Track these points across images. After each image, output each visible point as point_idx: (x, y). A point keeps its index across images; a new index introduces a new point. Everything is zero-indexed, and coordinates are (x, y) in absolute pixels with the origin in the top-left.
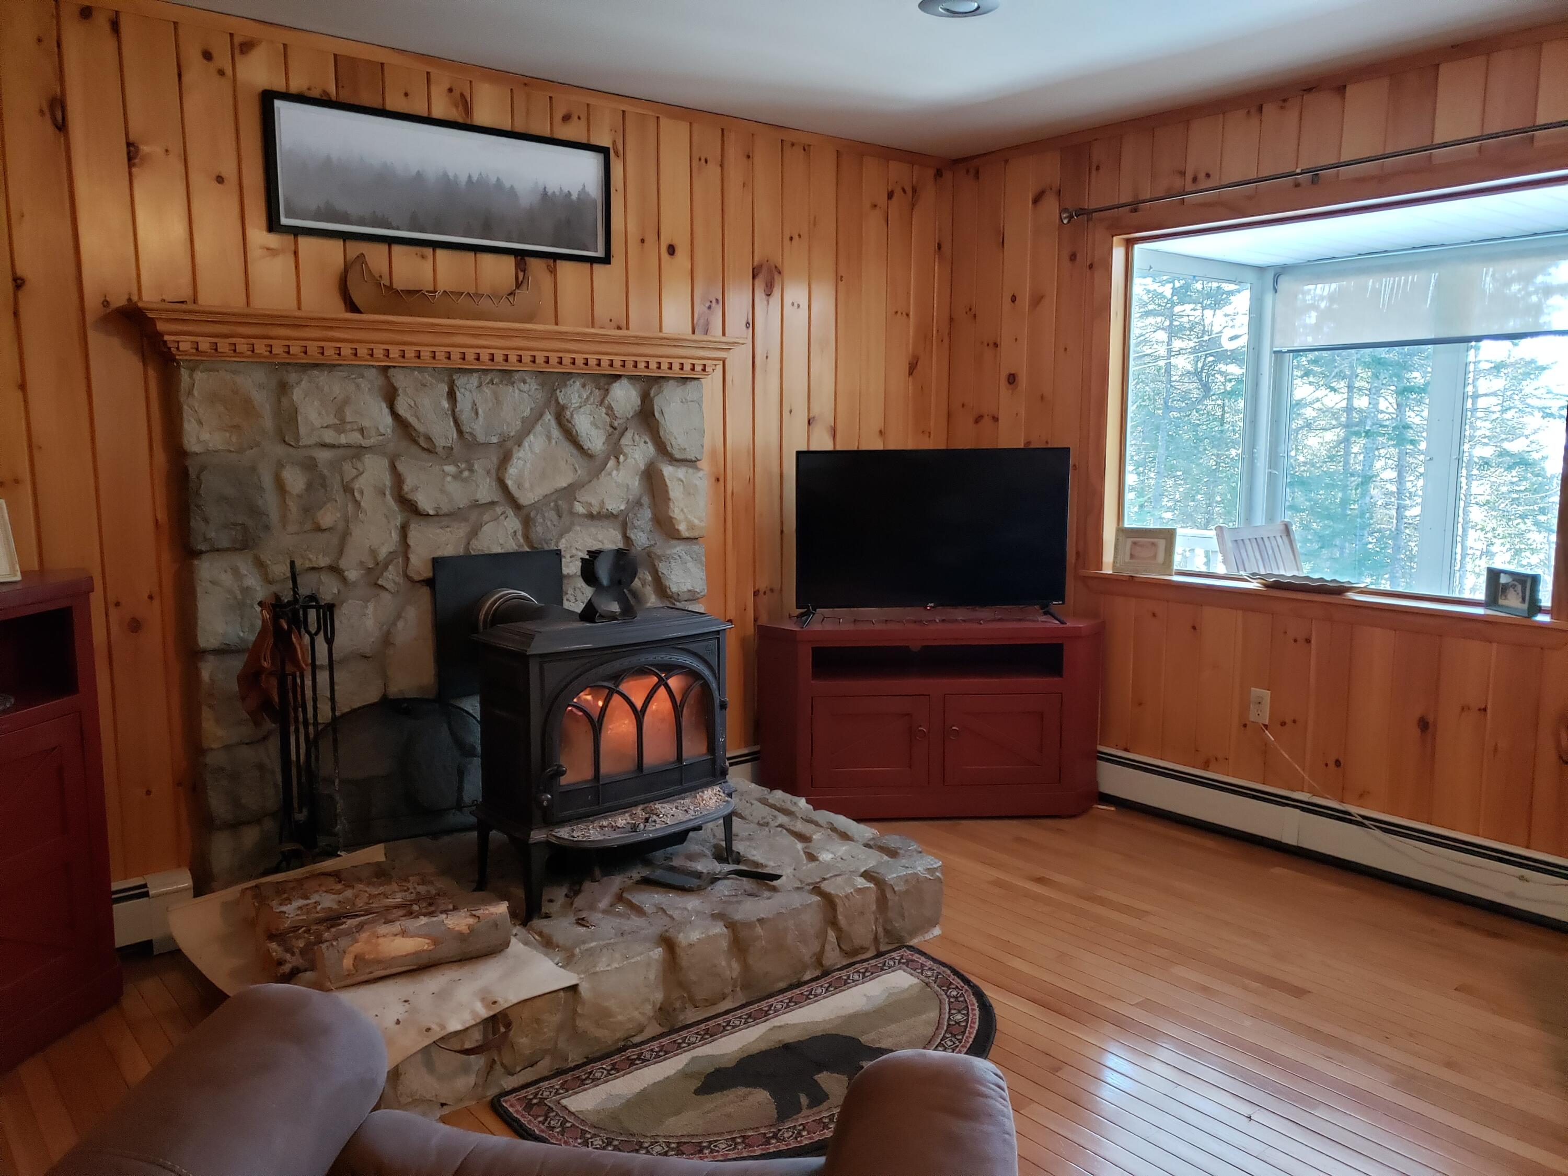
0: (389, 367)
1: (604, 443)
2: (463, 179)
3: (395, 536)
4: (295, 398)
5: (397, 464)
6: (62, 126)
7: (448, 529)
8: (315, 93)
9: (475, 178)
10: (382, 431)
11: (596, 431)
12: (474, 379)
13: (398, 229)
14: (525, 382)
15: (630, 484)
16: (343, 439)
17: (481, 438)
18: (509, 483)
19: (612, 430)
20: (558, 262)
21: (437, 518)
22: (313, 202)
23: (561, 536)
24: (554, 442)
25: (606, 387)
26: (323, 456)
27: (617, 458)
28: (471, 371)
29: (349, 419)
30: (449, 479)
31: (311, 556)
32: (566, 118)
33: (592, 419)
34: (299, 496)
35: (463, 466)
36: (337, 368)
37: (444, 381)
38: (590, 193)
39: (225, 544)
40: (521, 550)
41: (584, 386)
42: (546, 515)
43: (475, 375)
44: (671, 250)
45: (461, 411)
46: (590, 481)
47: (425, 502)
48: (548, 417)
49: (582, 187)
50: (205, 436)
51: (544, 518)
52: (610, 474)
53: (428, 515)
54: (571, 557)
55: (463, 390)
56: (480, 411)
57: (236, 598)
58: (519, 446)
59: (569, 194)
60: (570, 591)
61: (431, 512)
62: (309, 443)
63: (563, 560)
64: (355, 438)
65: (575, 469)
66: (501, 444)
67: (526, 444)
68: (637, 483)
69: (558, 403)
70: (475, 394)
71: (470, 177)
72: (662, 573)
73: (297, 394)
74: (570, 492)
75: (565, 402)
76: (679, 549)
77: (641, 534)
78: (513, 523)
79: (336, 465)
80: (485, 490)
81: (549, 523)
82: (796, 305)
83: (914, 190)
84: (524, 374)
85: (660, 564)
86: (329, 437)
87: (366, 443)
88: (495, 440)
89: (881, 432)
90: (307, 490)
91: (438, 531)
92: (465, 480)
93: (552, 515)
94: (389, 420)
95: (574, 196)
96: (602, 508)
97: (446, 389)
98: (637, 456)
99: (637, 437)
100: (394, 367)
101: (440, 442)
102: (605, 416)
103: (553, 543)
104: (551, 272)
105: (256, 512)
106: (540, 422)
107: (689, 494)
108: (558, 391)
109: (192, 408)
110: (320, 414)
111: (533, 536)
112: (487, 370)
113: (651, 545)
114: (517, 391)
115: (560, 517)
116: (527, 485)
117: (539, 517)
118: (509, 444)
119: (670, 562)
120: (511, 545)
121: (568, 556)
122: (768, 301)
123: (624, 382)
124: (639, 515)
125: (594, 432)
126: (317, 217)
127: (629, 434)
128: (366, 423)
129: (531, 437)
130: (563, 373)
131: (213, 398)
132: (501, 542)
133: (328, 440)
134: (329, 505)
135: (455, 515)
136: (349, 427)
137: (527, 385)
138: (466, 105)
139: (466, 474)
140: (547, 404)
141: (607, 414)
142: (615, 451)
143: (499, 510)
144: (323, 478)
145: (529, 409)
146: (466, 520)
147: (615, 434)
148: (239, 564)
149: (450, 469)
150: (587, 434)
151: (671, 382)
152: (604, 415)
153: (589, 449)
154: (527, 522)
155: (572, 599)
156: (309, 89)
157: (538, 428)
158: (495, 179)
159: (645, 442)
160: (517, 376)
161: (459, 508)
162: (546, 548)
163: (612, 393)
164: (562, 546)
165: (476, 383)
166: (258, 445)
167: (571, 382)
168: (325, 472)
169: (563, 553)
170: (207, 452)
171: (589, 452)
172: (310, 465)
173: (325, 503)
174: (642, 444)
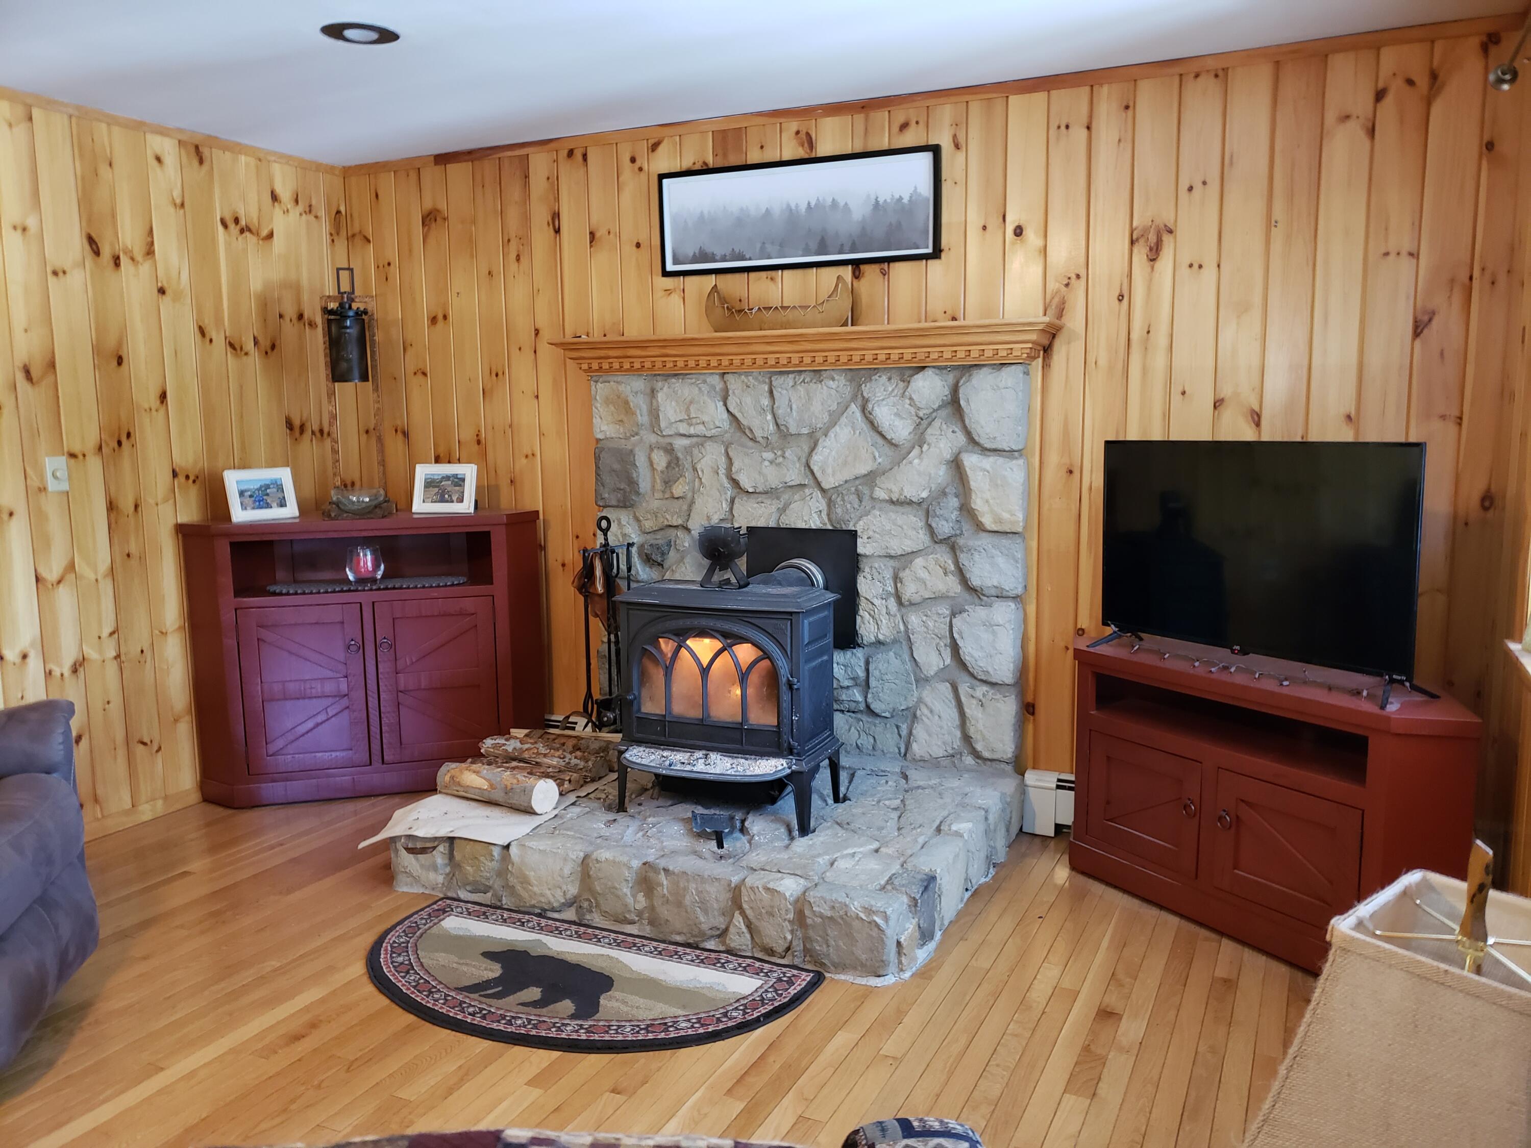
0: (725, 373)
1: (910, 433)
2: (803, 207)
3: (725, 506)
4: (659, 400)
5: (729, 450)
6: (557, 231)
7: (763, 505)
8: (697, 167)
9: (813, 204)
10: (718, 424)
11: (902, 422)
12: (790, 380)
13: (750, 259)
14: (833, 379)
15: (932, 472)
16: (692, 431)
17: (793, 430)
18: (815, 469)
19: (919, 420)
20: (892, 265)
21: (756, 495)
22: (690, 250)
23: (860, 518)
24: (858, 432)
25: (908, 379)
26: (680, 443)
27: (921, 447)
28: (788, 373)
29: (693, 415)
30: (767, 463)
31: (667, 516)
32: (904, 126)
33: (896, 410)
34: (662, 472)
35: (779, 453)
36: (688, 376)
37: (765, 383)
38: (922, 193)
39: (614, 503)
40: (824, 528)
41: (890, 379)
42: (846, 498)
43: (790, 376)
44: (1019, 231)
45: (779, 407)
46: (891, 469)
47: (746, 482)
48: (854, 408)
49: (913, 189)
50: (604, 428)
51: (843, 500)
52: (911, 463)
53: (747, 492)
54: (868, 538)
55: (780, 390)
56: (794, 407)
57: (619, 541)
58: (826, 436)
59: (901, 198)
60: (867, 569)
61: (751, 490)
62: (670, 433)
63: (859, 540)
64: (700, 429)
65: (875, 457)
66: (811, 435)
67: (831, 434)
68: (941, 473)
69: (863, 397)
70: (790, 393)
71: (809, 203)
72: (963, 565)
73: (660, 396)
74: (870, 478)
75: (869, 395)
76: (985, 541)
77: (944, 523)
78: (818, 502)
79: (688, 450)
80: (794, 475)
81: (849, 506)
82: (1196, 266)
83: (1434, 76)
84: (832, 373)
85: (962, 556)
86: (683, 428)
87: (708, 434)
88: (805, 431)
89: (1349, 417)
90: (667, 468)
91: (756, 505)
92: (779, 465)
93: (853, 498)
94: (725, 415)
95: (906, 200)
96: (901, 494)
97: (766, 388)
98: (942, 445)
99: (944, 426)
100: (728, 373)
101: (759, 434)
102: (910, 407)
103: (851, 524)
104: (884, 275)
105: (633, 483)
106: (845, 414)
107: (997, 485)
108: (864, 385)
109: (596, 408)
110: (675, 411)
111: (833, 517)
112: (801, 371)
113: (956, 535)
114: (825, 388)
115: (861, 501)
116: (829, 471)
117: (839, 499)
118: (818, 434)
119: (972, 554)
120: (815, 523)
121: (865, 537)
122: (1153, 268)
123: (929, 373)
124: (941, 504)
125: (898, 423)
126: (695, 260)
127: (937, 423)
128: (705, 418)
129: (837, 428)
130: (870, 369)
131: (607, 401)
132: (805, 518)
133: (682, 432)
134: (681, 479)
135: (770, 493)
136: (694, 421)
137: (836, 382)
138: (810, 143)
139: (781, 459)
140: (854, 399)
141: (910, 405)
142: (920, 440)
143: (807, 491)
144: (677, 459)
145: (836, 404)
146: (778, 498)
147: (922, 424)
148: (622, 517)
149: (768, 455)
150: (890, 425)
151: (985, 369)
152: (907, 406)
153: (892, 439)
154: (830, 504)
155: (869, 577)
156: (694, 164)
157: (843, 420)
158: (831, 200)
159: (953, 432)
160: (825, 374)
161: (772, 488)
162: (844, 528)
163: (912, 384)
164: (859, 529)
165: (791, 384)
166: (637, 434)
167: (876, 377)
168: (680, 455)
169: (859, 533)
170: (607, 439)
171: (893, 441)
172: (669, 450)
173: (678, 479)
174: (950, 434)
